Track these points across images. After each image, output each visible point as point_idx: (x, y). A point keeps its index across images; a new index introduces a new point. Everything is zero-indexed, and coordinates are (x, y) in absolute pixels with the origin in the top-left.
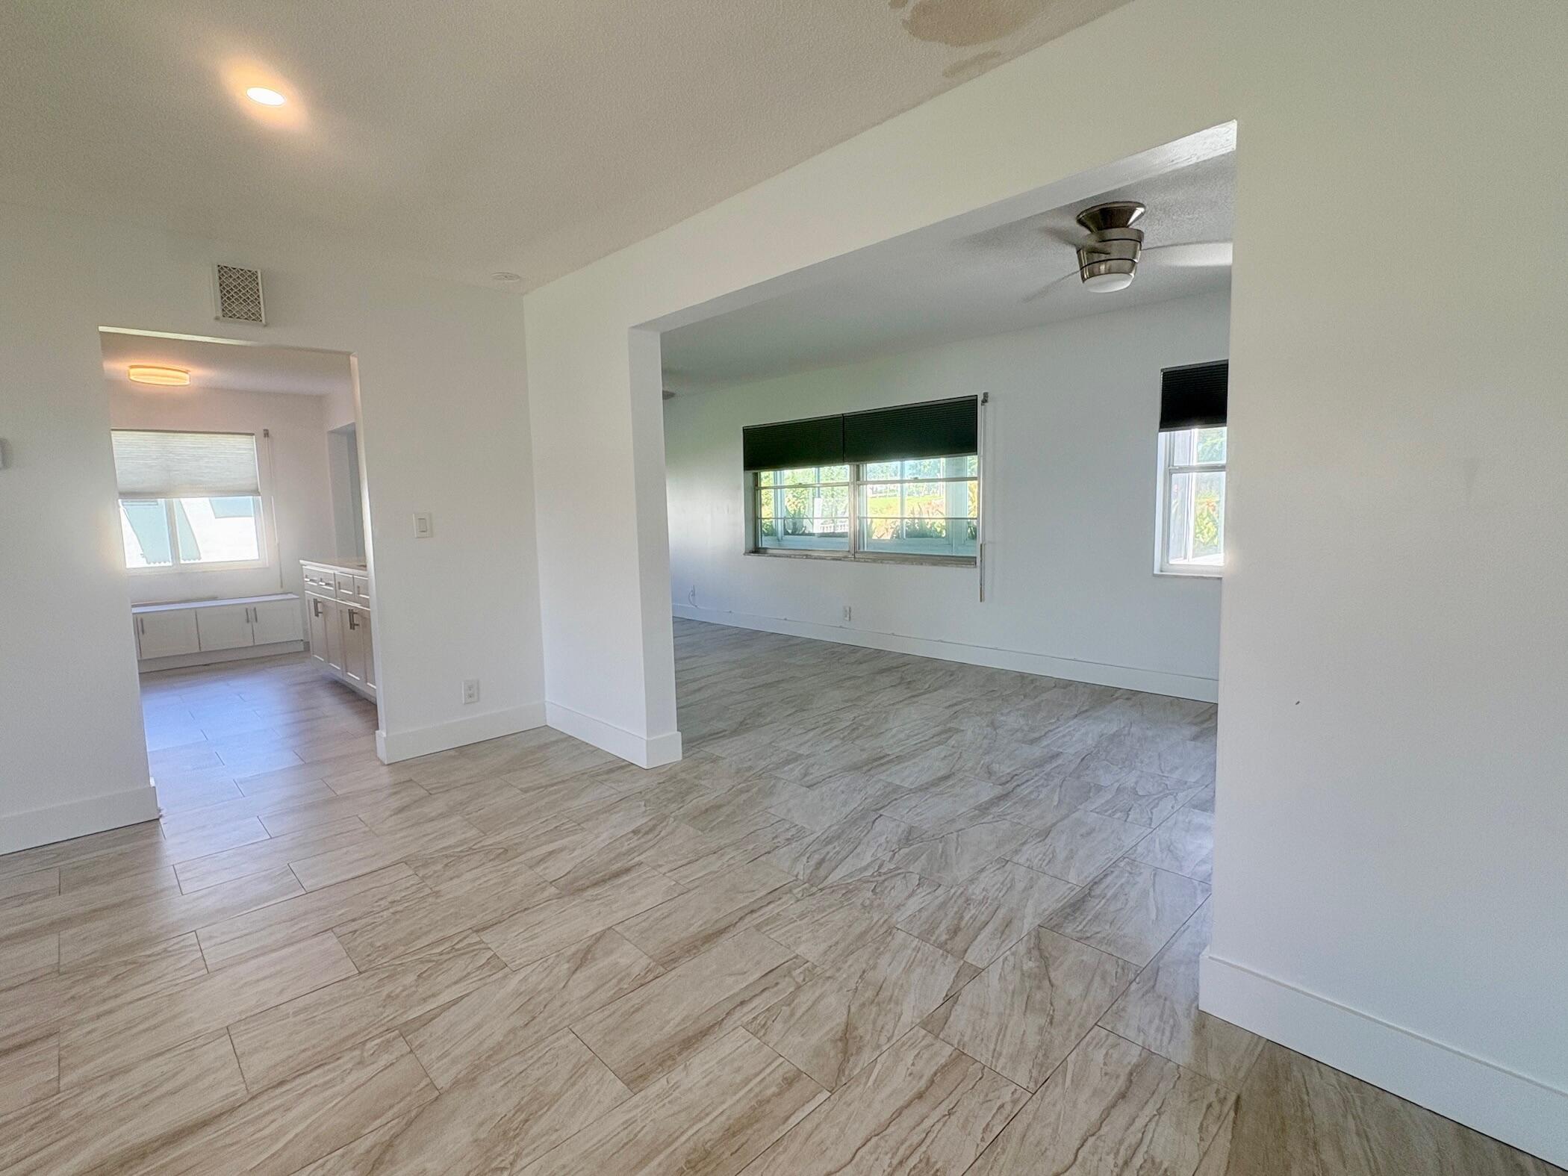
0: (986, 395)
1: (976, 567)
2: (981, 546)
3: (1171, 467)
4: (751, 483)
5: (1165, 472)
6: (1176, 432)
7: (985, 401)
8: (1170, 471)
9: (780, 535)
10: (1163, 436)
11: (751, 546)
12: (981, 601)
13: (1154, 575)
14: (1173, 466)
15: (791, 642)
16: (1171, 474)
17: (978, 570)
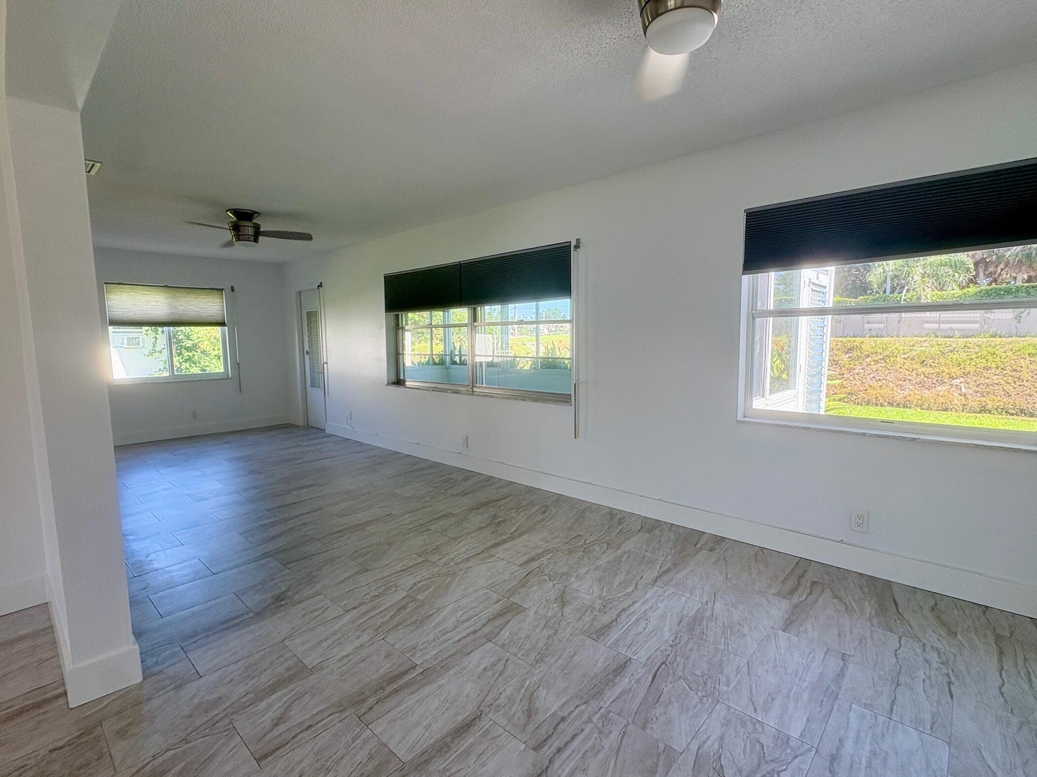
0: (578, 241)
1: (571, 405)
2: (575, 385)
3: (754, 311)
4: (393, 324)
5: (748, 315)
6: (759, 274)
7: (577, 247)
8: (753, 316)
9: (448, 365)
10: (746, 279)
11: (393, 378)
12: (575, 438)
13: (738, 422)
14: (756, 310)
15: (420, 466)
16: (754, 319)
17: (573, 407)
